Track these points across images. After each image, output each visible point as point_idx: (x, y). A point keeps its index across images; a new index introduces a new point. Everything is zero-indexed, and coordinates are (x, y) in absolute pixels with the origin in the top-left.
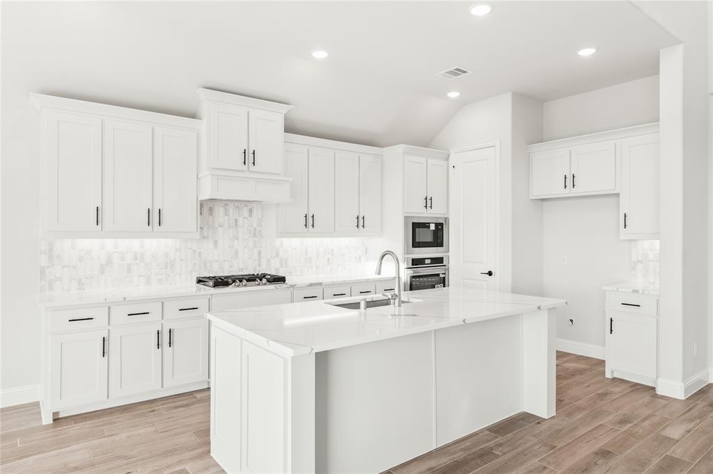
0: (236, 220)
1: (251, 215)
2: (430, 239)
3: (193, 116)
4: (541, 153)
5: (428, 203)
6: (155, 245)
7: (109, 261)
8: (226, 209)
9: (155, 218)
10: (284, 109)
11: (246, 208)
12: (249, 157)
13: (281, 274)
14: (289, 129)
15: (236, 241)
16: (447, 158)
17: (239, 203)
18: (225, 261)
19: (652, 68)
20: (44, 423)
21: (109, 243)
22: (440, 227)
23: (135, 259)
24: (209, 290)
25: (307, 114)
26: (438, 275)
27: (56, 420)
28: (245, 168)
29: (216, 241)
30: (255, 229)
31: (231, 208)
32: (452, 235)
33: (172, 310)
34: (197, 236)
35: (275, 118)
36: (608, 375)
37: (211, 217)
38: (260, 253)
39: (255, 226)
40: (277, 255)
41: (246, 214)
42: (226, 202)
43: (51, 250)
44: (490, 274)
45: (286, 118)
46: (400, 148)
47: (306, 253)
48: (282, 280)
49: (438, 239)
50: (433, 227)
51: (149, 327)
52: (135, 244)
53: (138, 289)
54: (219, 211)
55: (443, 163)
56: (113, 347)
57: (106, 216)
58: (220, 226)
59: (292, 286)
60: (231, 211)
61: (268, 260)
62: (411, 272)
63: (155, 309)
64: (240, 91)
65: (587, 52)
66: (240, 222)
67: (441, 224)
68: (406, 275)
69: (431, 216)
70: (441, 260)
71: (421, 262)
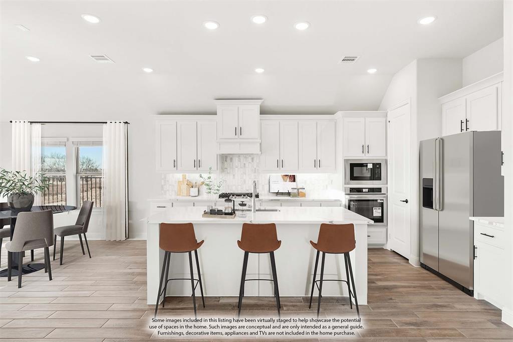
0: (245, 164)
1: (253, 161)
3: (215, 114)
5: (366, 149)
8: (239, 159)
10: (260, 102)
11: (250, 157)
12: (238, 131)
14: (263, 112)
15: (244, 175)
16: (386, 116)
17: (246, 156)
18: (239, 185)
22: (377, 166)
26: (376, 200)
28: (237, 137)
29: (234, 175)
30: (255, 169)
31: (242, 158)
35: (255, 107)
37: (231, 163)
39: (255, 167)
41: (250, 159)
42: (239, 155)
43: (165, 178)
44: (407, 201)
45: (261, 107)
46: (340, 114)
49: (376, 172)
50: (370, 166)
54: (236, 160)
58: (236, 167)
60: (242, 160)
61: (263, 185)
62: (348, 197)
66: (247, 165)
67: (380, 164)
68: (344, 199)
69: (369, 158)
70: (379, 190)
71: (359, 190)
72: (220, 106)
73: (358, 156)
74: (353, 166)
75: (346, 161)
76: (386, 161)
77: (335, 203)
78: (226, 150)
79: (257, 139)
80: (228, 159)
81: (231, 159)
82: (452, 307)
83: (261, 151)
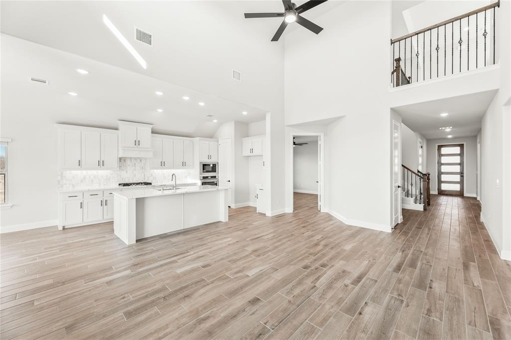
1: (141, 162)
2: (210, 170)
3: (117, 129)
4: (245, 140)
5: (209, 157)
6: (102, 173)
7: (85, 178)
8: (131, 160)
9: (101, 164)
10: (151, 126)
12: (137, 143)
13: (150, 182)
14: (153, 132)
15: (135, 171)
16: (218, 141)
17: (136, 158)
19: (263, 118)
20: (59, 229)
21: (85, 172)
22: (214, 166)
23: (95, 177)
24: (122, 187)
25: (160, 127)
26: (214, 182)
27: (64, 228)
28: (136, 146)
29: (127, 171)
30: (143, 167)
31: (133, 160)
32: (220, 168)
33: (107, 194)
34: (118, 169)
35: (149, 129)
36: (257, 212)
38: (144, 175)
40: (152, 175)
41: (139, 161)
42: (131, 158)
43: (62, 174)
44: (229, 181)
45: (152, 129)
46: (198, 138)
47: (164, 175)
48: (150, 184)
49: (214, 168)
50: (211, 165)
51: (98, 200)
52: (94, 172)
53: (96, 187)
54: (128, 162)
55: (217, 143)
56: (85, 205)
57: (83, 163)
58: (129, 166)
59: (154, 186)
62: (201, 181)
63: (100, 193)
64: (148, 123)
65: (245, 113)
66: (137, 164)
67: (215, 165)
68: (199, 183)
69: (211, 162)
70: (215, 177)
71: (207, 177)
72: (121, 125)
73: (206, 161)
74: (204, 165)
75: (201, 163)
76: (218, 163)
77: (194, 184)
78: (124, 155)
79: (149, 148)
80: (122, 160)
81: (125, 160)
82: (252, 224)
83: (153, 156)
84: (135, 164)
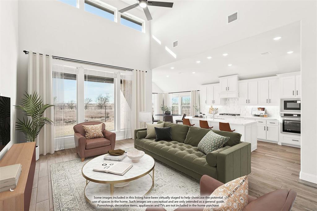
3: (219, 82)
8: (232, 100)
9: (213, 102)
14: (240, 79)
28: (227, 91)
29: (230, 106)
35: (235, 78)
42: (232, 98)
45: (238, 77)
50: (299, 102)
61: (243, 111)
62: (283, 118)
71: (291, 115)
72: (221, 80)
73: (290, 97)
74: (286, 102)
75: (281, 99)
78: (226, 97)
80: (227, 100)
81: (229, 100)
83: (239, 96)
84: (234, 102)
